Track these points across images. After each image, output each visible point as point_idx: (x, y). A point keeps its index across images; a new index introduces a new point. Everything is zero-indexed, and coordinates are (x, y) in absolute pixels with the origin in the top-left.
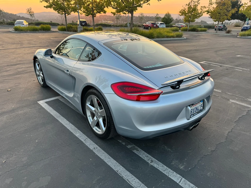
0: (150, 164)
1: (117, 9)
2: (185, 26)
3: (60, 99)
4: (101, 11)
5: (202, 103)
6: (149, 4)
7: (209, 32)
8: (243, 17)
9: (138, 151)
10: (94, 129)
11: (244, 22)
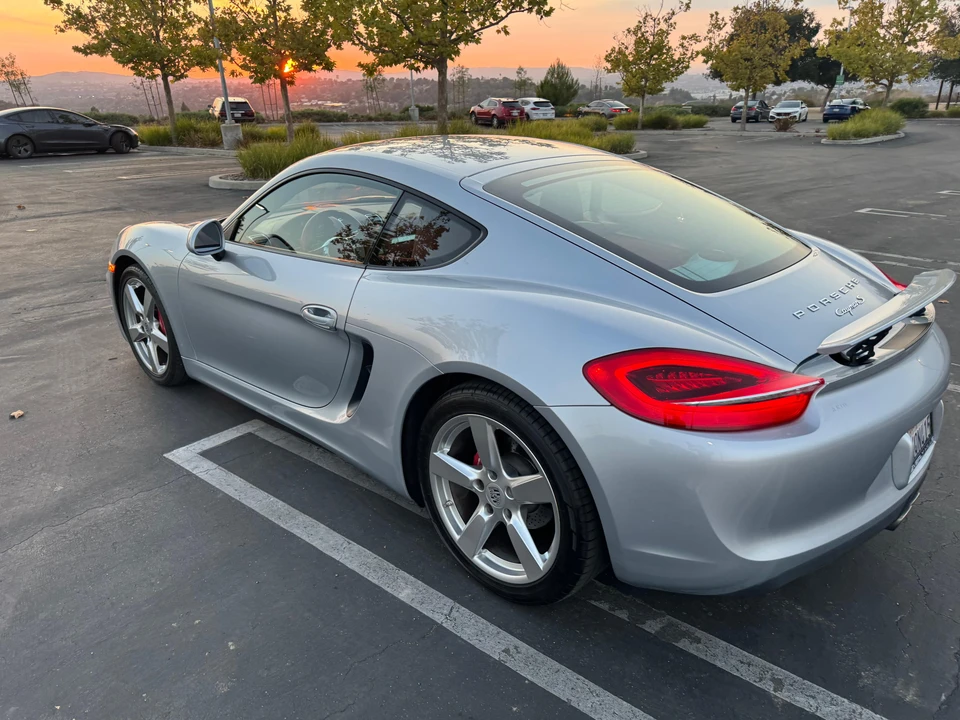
0: (776, 697)
1: (384, 51)
2: (626, 109)
3: (261, 435)
4: (314, 62)
6: (504, 29)
8: (822, 70)
9: (698, 641)
10: (476, 560)
11: (827, 90)
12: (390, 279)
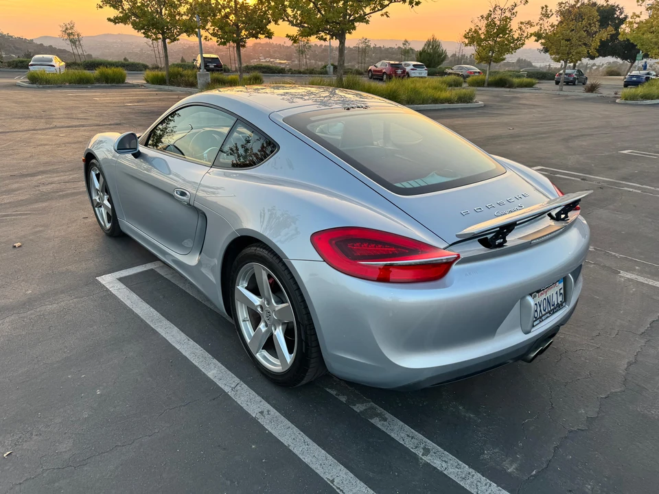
0: (422, 459)
1: (303, 27)
2: (479, 72)
3: (158, 271)
4: (260, 33)
5: (561, 285)
6: (386, 14)
7: (540, 89)
8: (628, 51)
9: (385, 420)
10: (258, 356)
11: (629, 64)
12: (225, 175)
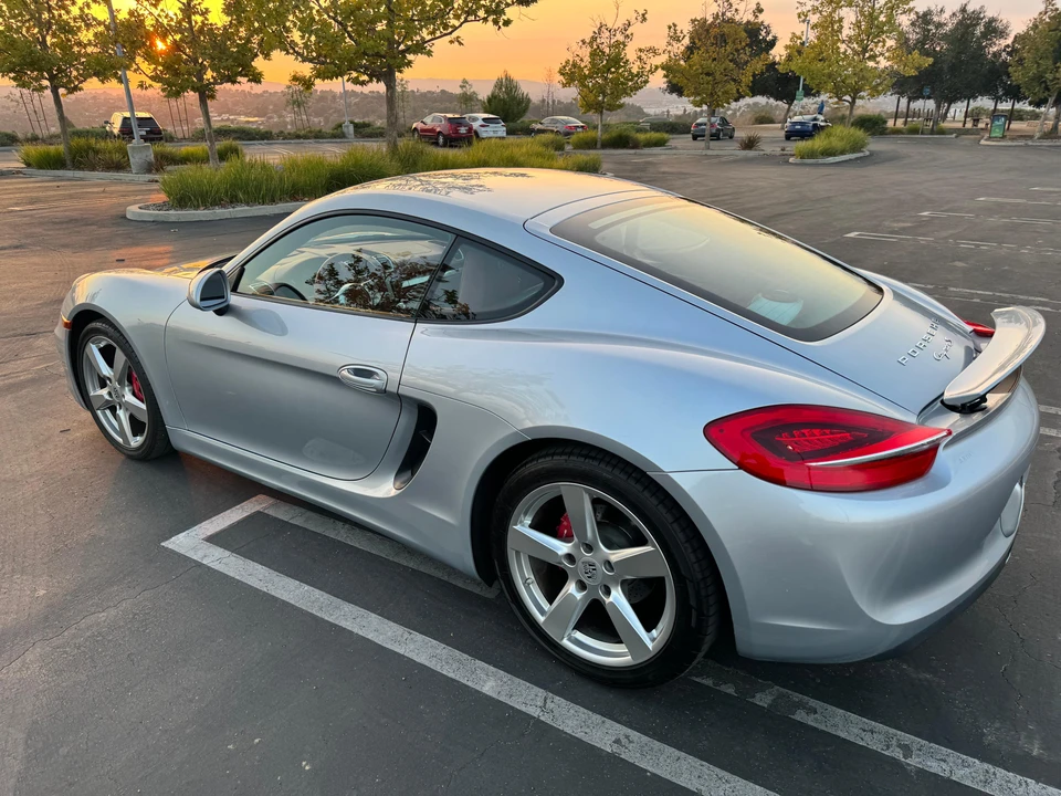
0: (907, 764)
1: (322, 63)
2: (583, 127)
3: (271, 512)
4: (239, 74)
6: (458, 40)
7: (675, 148)
8: (781, 84)
9: (814, 711)
10: (566, 643)
11: (787, 106)
